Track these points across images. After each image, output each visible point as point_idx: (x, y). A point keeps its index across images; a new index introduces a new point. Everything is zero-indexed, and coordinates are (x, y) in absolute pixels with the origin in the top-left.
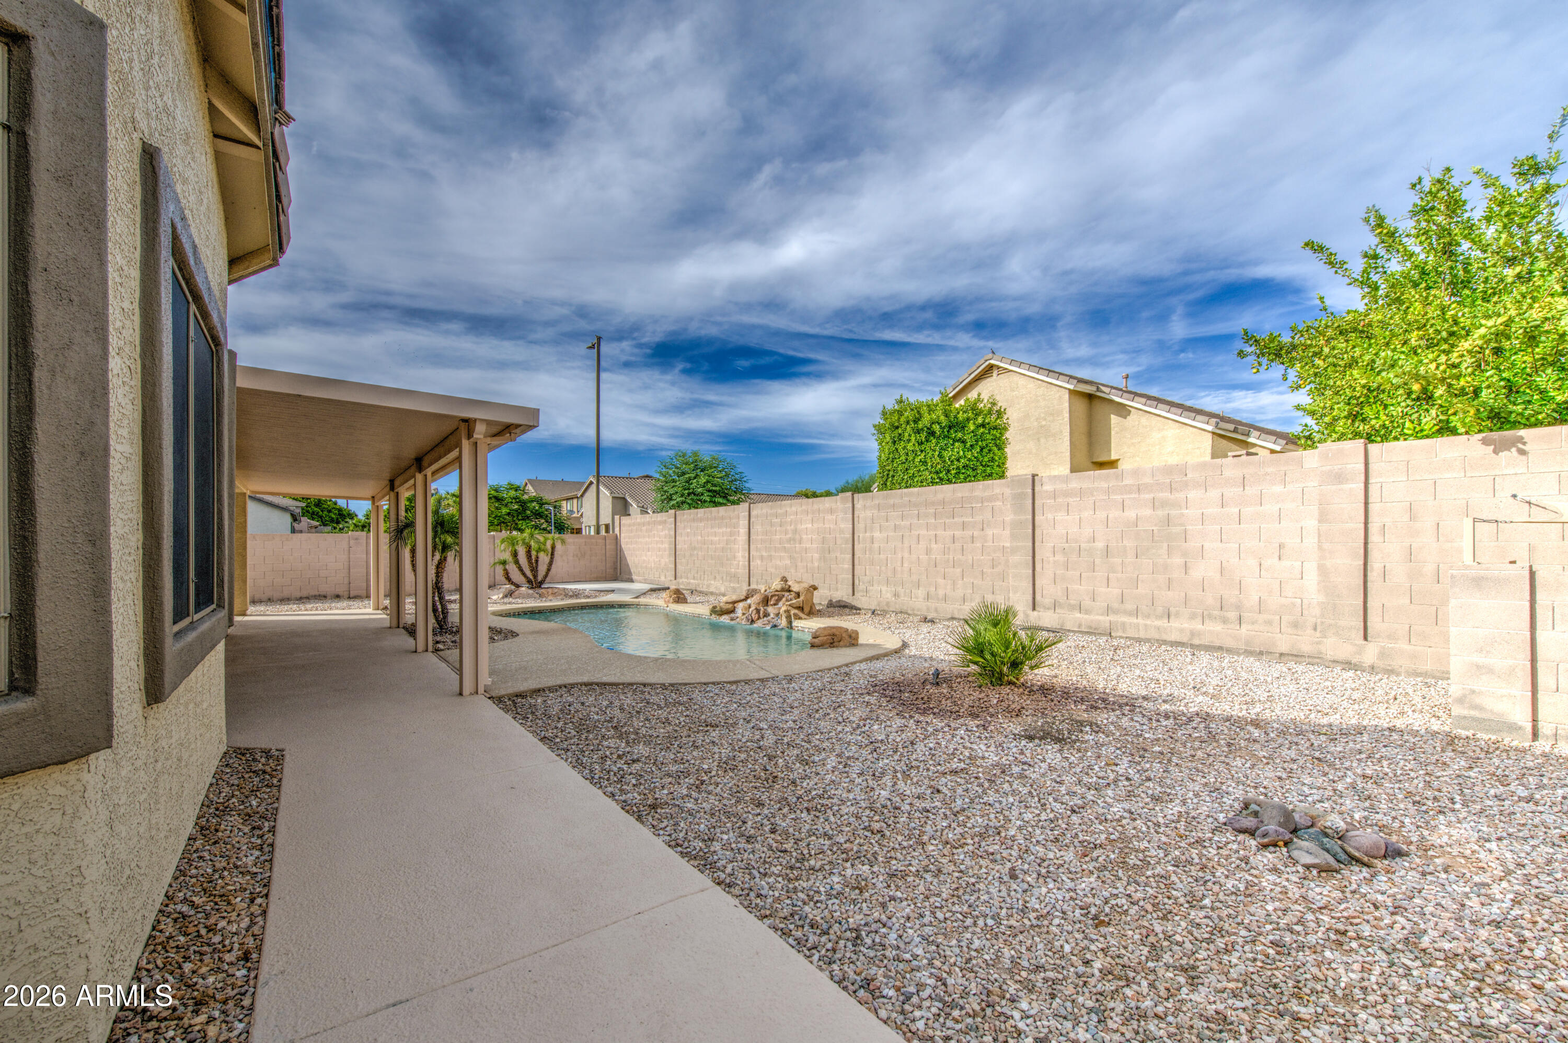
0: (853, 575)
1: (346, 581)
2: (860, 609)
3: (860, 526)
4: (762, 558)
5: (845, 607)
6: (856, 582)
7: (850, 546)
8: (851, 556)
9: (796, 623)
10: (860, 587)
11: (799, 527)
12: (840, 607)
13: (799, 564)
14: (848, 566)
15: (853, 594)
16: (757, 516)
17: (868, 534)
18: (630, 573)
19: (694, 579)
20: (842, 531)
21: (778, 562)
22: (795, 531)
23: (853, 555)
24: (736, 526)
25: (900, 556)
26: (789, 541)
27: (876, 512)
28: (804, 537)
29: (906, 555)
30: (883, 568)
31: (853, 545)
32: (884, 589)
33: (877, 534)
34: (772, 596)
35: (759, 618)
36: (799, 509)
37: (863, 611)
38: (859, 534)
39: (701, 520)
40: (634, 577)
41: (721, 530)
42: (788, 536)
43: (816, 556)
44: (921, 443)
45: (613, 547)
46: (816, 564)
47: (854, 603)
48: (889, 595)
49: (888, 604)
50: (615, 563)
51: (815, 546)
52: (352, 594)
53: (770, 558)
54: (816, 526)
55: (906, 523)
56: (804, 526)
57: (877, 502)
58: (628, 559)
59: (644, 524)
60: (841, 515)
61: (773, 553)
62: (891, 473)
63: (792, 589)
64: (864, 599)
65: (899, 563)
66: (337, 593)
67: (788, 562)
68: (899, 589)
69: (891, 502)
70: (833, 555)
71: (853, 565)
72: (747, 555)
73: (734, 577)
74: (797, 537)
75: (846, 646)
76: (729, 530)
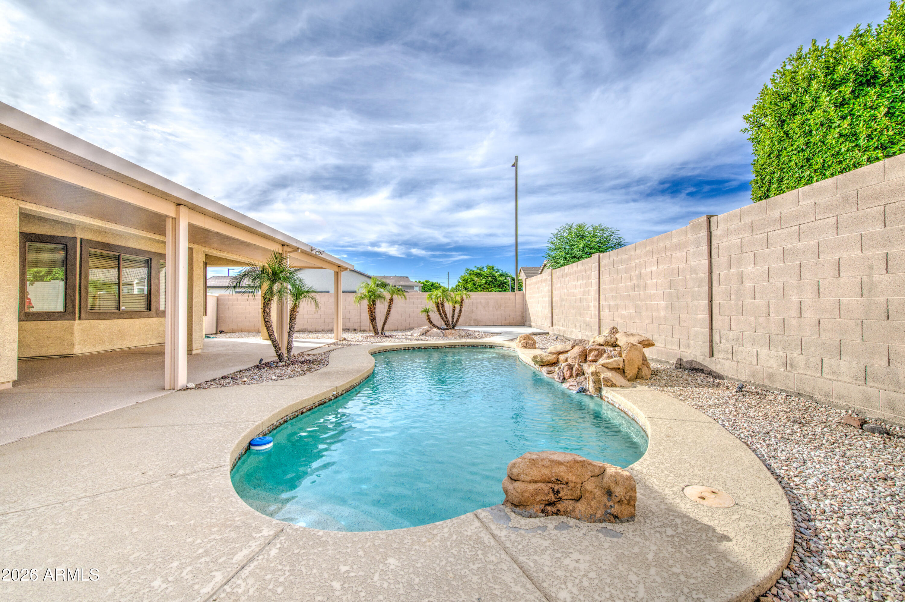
0: (711, 329)
1: (359, 322)
2: (721, 377)
3: (719, 261)
4: (609, 307)
5: (699, 370)
6: (716, 338)
7: (706, 289)
8: (706, 302)
9: (606, 392)
10: (721, 346)
11: (644, 271)
12: (692, 369)
13: (644, 313)
14: (703, 316)
15: (712, 355)
16: (606, 265)
17: (734, 270)
18: (530, 321)
19: (563, 326)
20: (694, 270)
21: (624, 312)
22: (640, 276)
23: (711, 301)
24: (589, 278)
25: (795, 299)
26: (634, 287)
27: (746, 235)
28: (649, 282)
29: (809, 297)
30: (761, 320)
31: (711, 288)
32: (764, 352)
33: (749, 269)
34: (591, 350)
35: (571, 376)
36: (644, 251)
37: (725, 383)
38: (719, 271)
39: (567, 275)
40: (532, 324)
41: (579, 283)
42: (633, 283)
43: (662, 303)
44: (841, 105)
45: (521, 301)
46: (662, 314)
47: (714, 368)
48: (773, 363)
49: (770, 376)
50: (523, 313)
51: (660, 292)
52: (362, 329)
53: (617, 306)
54: (661, 267)
55: (808, 243)
56: (648, 270)
57: (747, 220)
58: (530, 309)
59: (536, 283)
60: (692, 249)
61: (619, 302)
62: (776, 176)
63: (618, 343)
64: (727, 363)
65: (794, 312)
66: (354, 328)
67: (632, 311)
68: (795, 355)
69: (776, 214)
70: (683, 302)
71: (711, 315)
72: (597, 304)
73: (588, 325)
74: (642, 282)
75: (591, 518)
76: (584, 282)
